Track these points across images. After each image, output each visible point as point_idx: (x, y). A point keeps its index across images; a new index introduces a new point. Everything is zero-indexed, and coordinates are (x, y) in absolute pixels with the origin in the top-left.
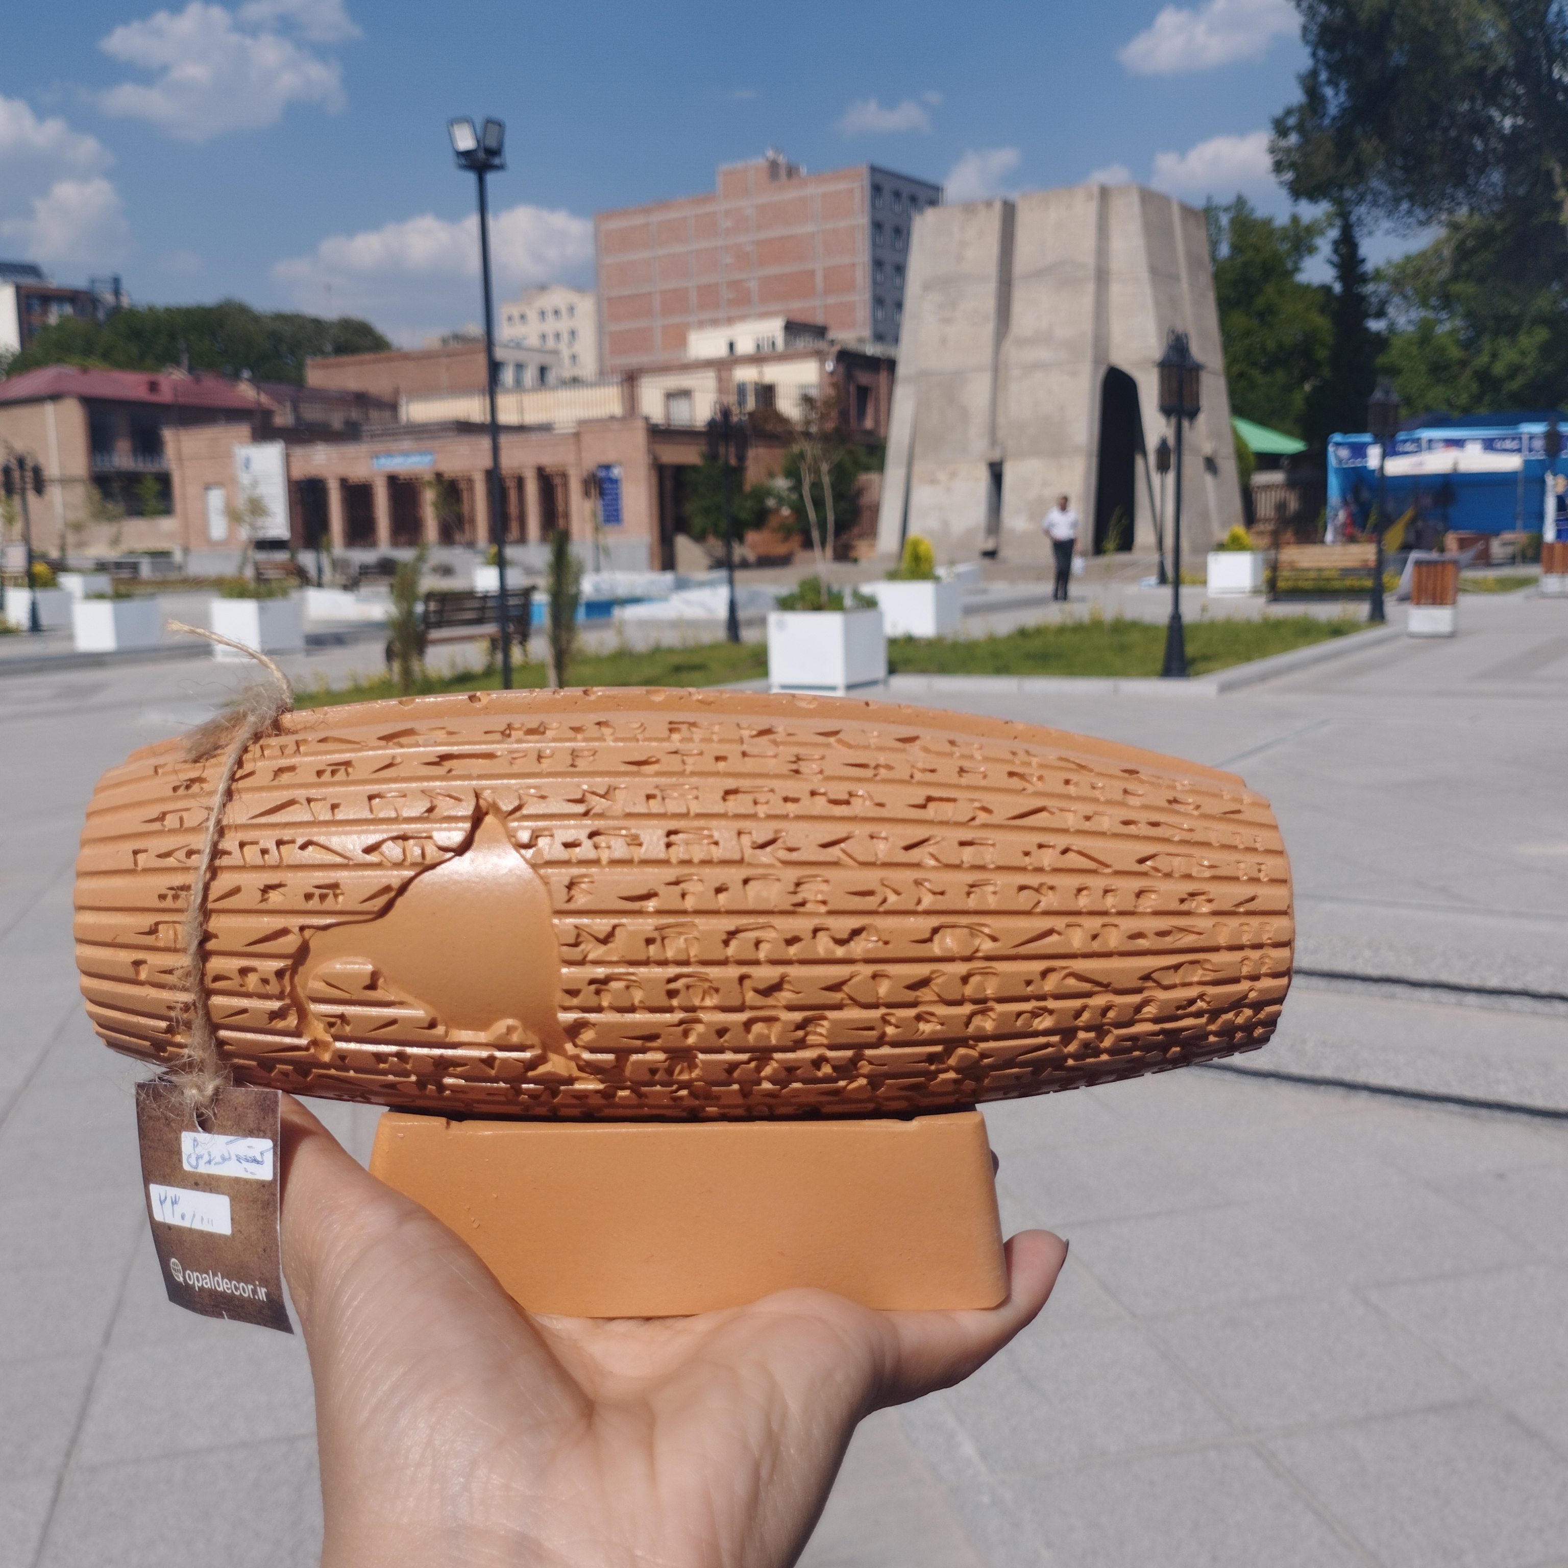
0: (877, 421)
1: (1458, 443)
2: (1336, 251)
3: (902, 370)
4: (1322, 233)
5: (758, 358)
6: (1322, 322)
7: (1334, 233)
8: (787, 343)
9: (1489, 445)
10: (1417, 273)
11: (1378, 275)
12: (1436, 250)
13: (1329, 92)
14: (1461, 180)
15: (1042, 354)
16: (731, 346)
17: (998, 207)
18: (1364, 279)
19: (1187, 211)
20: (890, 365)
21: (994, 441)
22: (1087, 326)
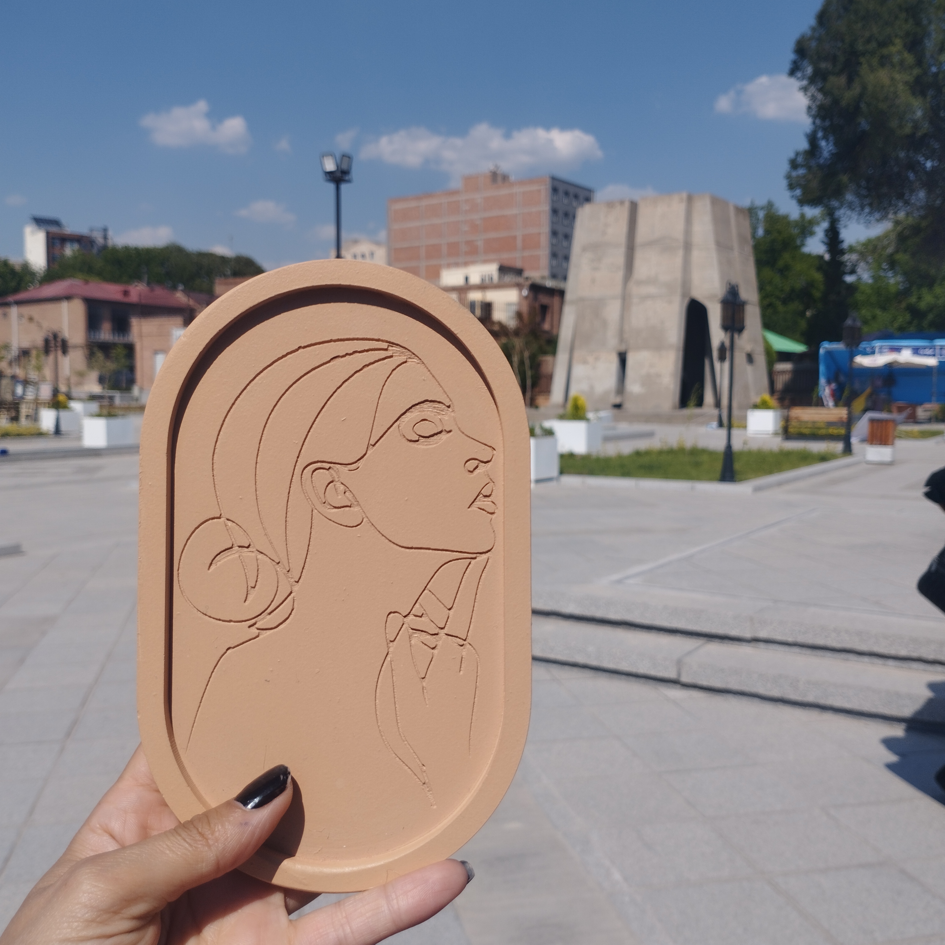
0: (552, 326)
1: (897, 350)
2: (826, 235)
3: (569, 296)
4: (818, 223)
5: (483, 287)
6: (818, 277)
7: (825, 225)
8: (500, 278)
9: (916, 351)
10: (875, 248)
11: (851, 249)
12: (886, 235)
13: (823, 143)
14: (900, 196)
15: (651, 290)
16: (467, 279)
17: (627, 205)
18: (842, 252)
19: (739, 210)
20: (561, 293)
21: (622, 339)
22: (678, 275)
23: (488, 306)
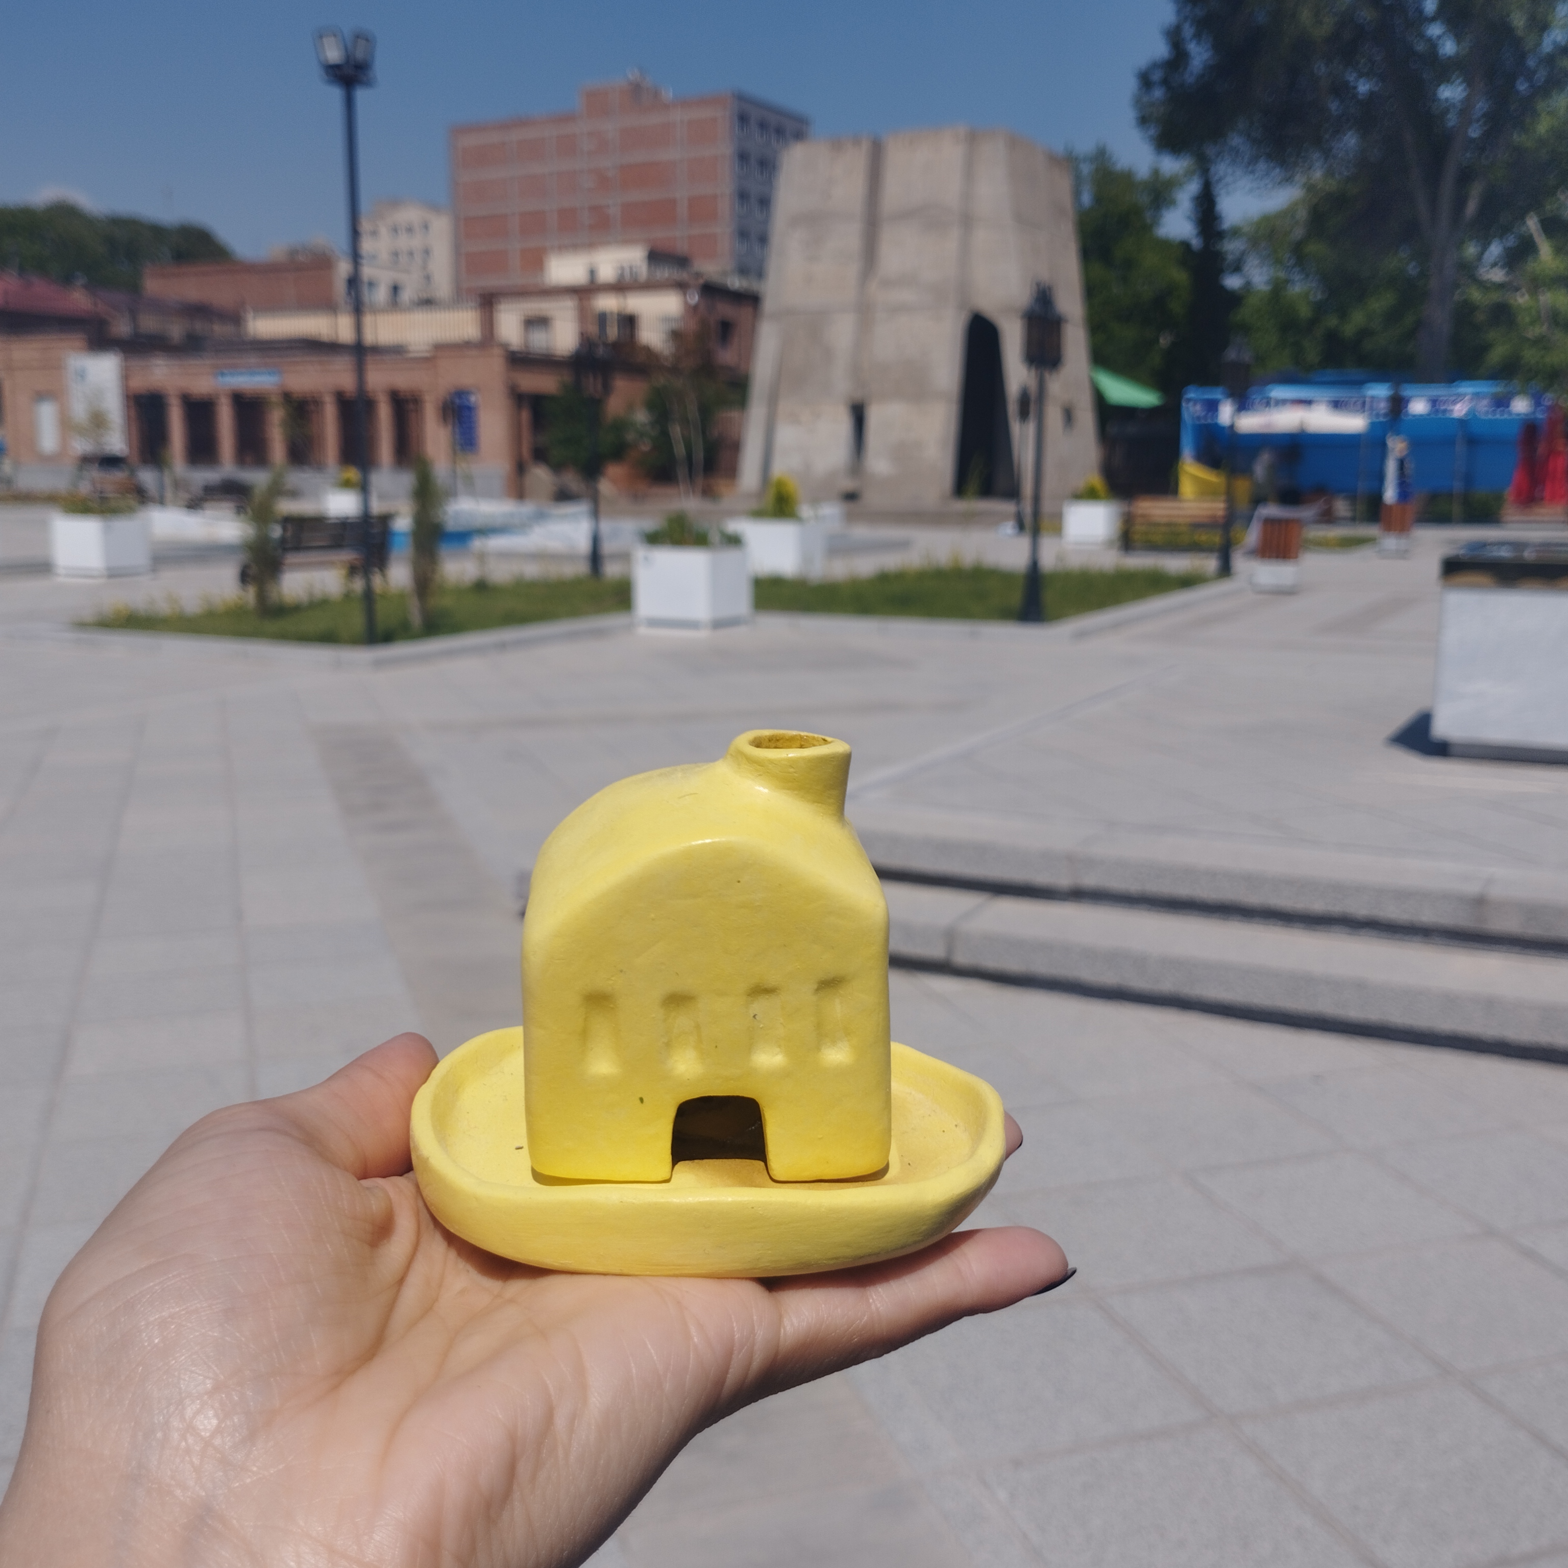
0: (739, 357)
1: (1306, 403)
2: (1196, 206)
3: (767, 305)
4: (1182, 185)
5: (620, 287)
6: (1180, 276)
8: (650, 271)
9: (1337, 405)
10: (1273, 231)
11: (1235, 232)
12: (1292, 210)
13: (1193, 48)
14: (1317, 141)
15: (907, 296)
16: (592, 273)
17: (866, 143)
18: (1221, 236)
20: (755, 300)
21: (857, 379)
22: (952, 271)
23: (629, 322)
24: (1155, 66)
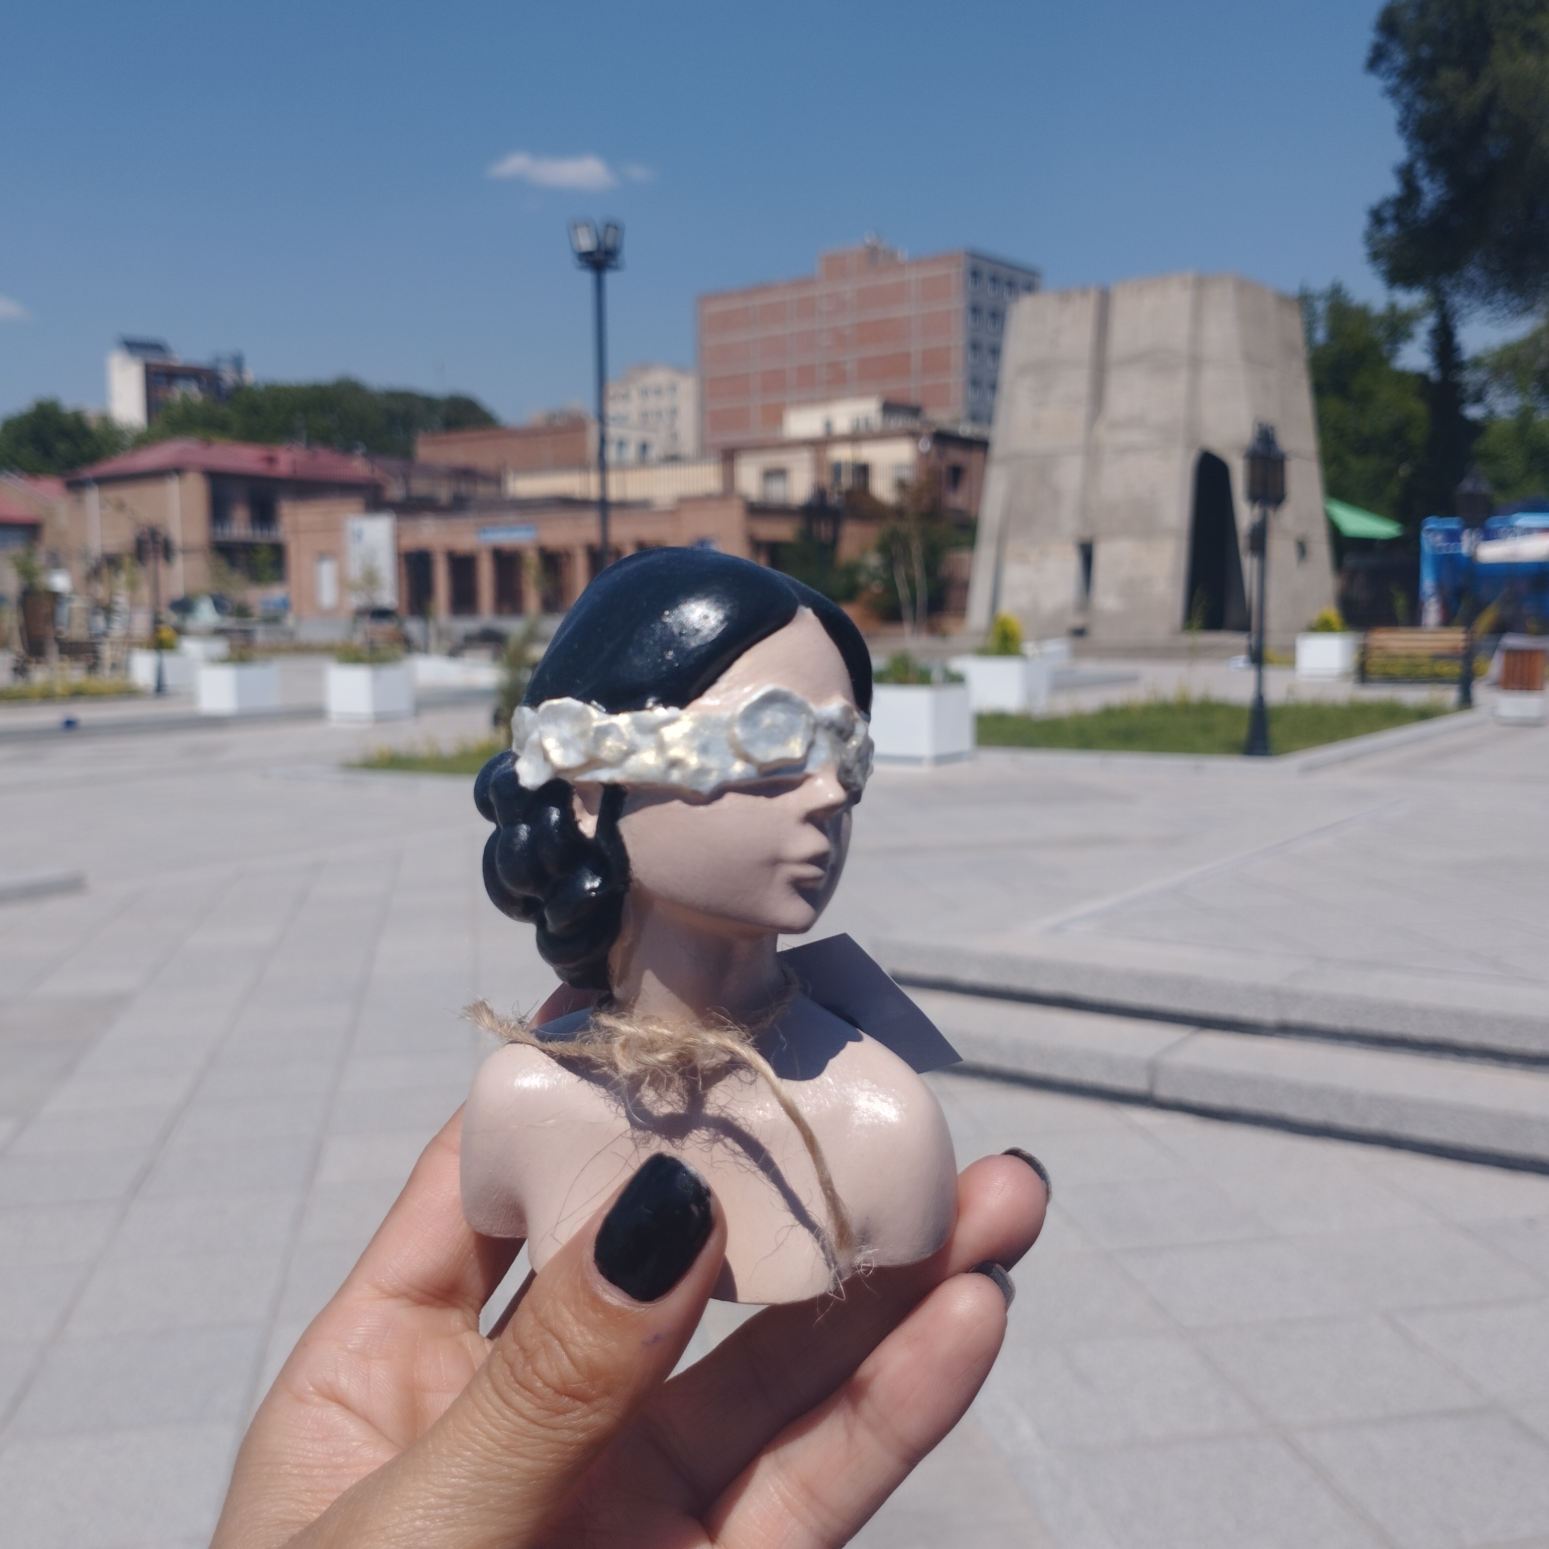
0: (968, 500)
2: (1433, 339)
3: (997, 450)
4: (1418, 319)
5: (855, 438)
6: (1418, 408)
7: (1430, 321)
8: (884, 422)
10: (1516, 360)
11: (1476, 363)
12: (1533, 339)
13: (1425, 184)
15: (1134, 437)
16: (828, 425)
17: (1093, 293)
18: (1460, 368)
19: (1283, 299)
20: (984, 445)
21: (1085, 519)
22: (1180, 408)
23: (863, 471)
24: (1386, 202)
